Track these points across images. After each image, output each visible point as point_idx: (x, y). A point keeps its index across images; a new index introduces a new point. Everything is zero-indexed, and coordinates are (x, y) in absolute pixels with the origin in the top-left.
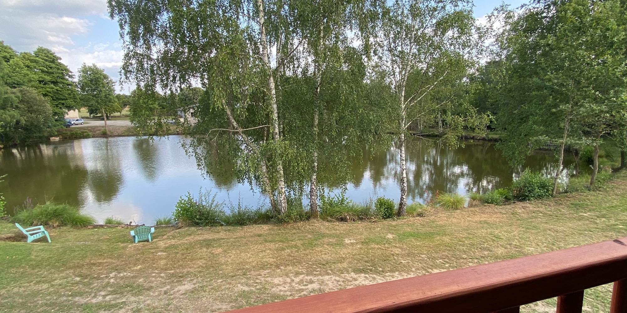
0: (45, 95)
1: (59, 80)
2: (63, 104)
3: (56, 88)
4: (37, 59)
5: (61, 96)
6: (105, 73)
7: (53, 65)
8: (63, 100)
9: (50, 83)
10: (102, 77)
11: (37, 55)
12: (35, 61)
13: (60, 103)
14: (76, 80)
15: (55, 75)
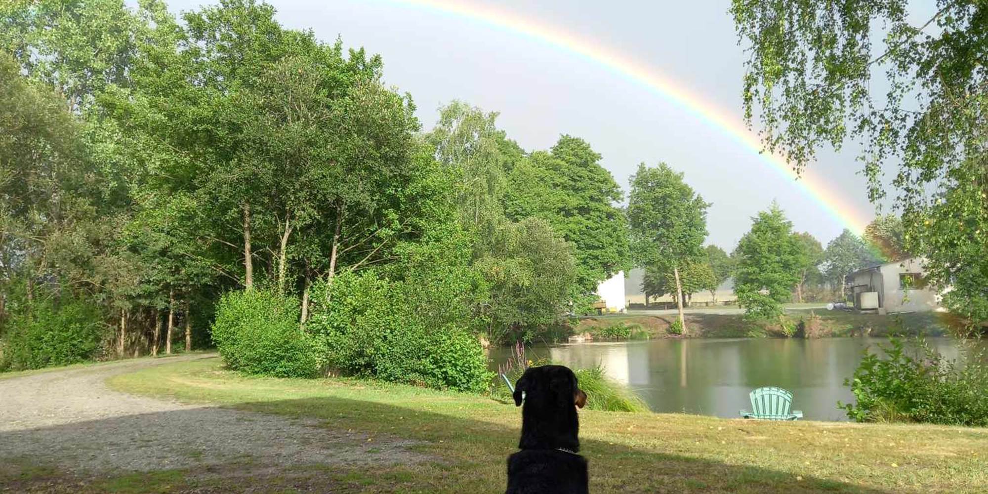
0: (567, 238)
1: (593, 204)
2: (596, 258)
3: (586, 222)
4: (559, 161)
5: (593, 240)
6: (684, 181)
7: (584, 172)
8: (598, 248)
9: (575, 212)
10: (676, 194)
11: (557, 151)
12: (556, 168)
13: (590, 255)
14: (624, 204)
15: (587, 194)
